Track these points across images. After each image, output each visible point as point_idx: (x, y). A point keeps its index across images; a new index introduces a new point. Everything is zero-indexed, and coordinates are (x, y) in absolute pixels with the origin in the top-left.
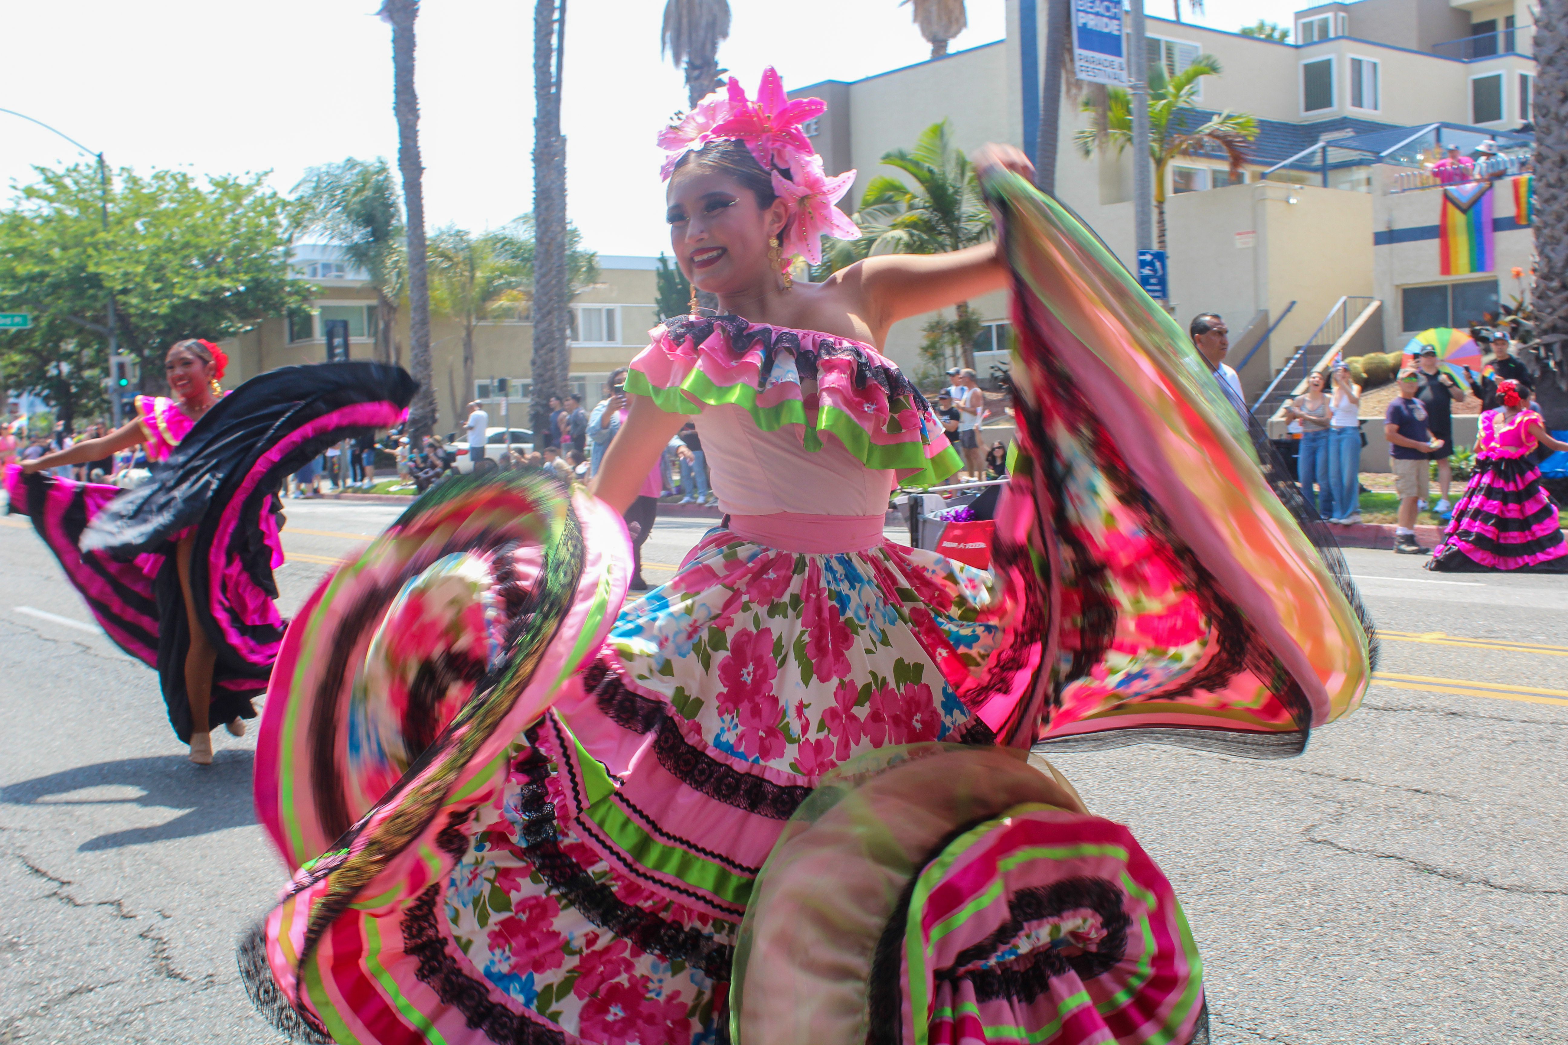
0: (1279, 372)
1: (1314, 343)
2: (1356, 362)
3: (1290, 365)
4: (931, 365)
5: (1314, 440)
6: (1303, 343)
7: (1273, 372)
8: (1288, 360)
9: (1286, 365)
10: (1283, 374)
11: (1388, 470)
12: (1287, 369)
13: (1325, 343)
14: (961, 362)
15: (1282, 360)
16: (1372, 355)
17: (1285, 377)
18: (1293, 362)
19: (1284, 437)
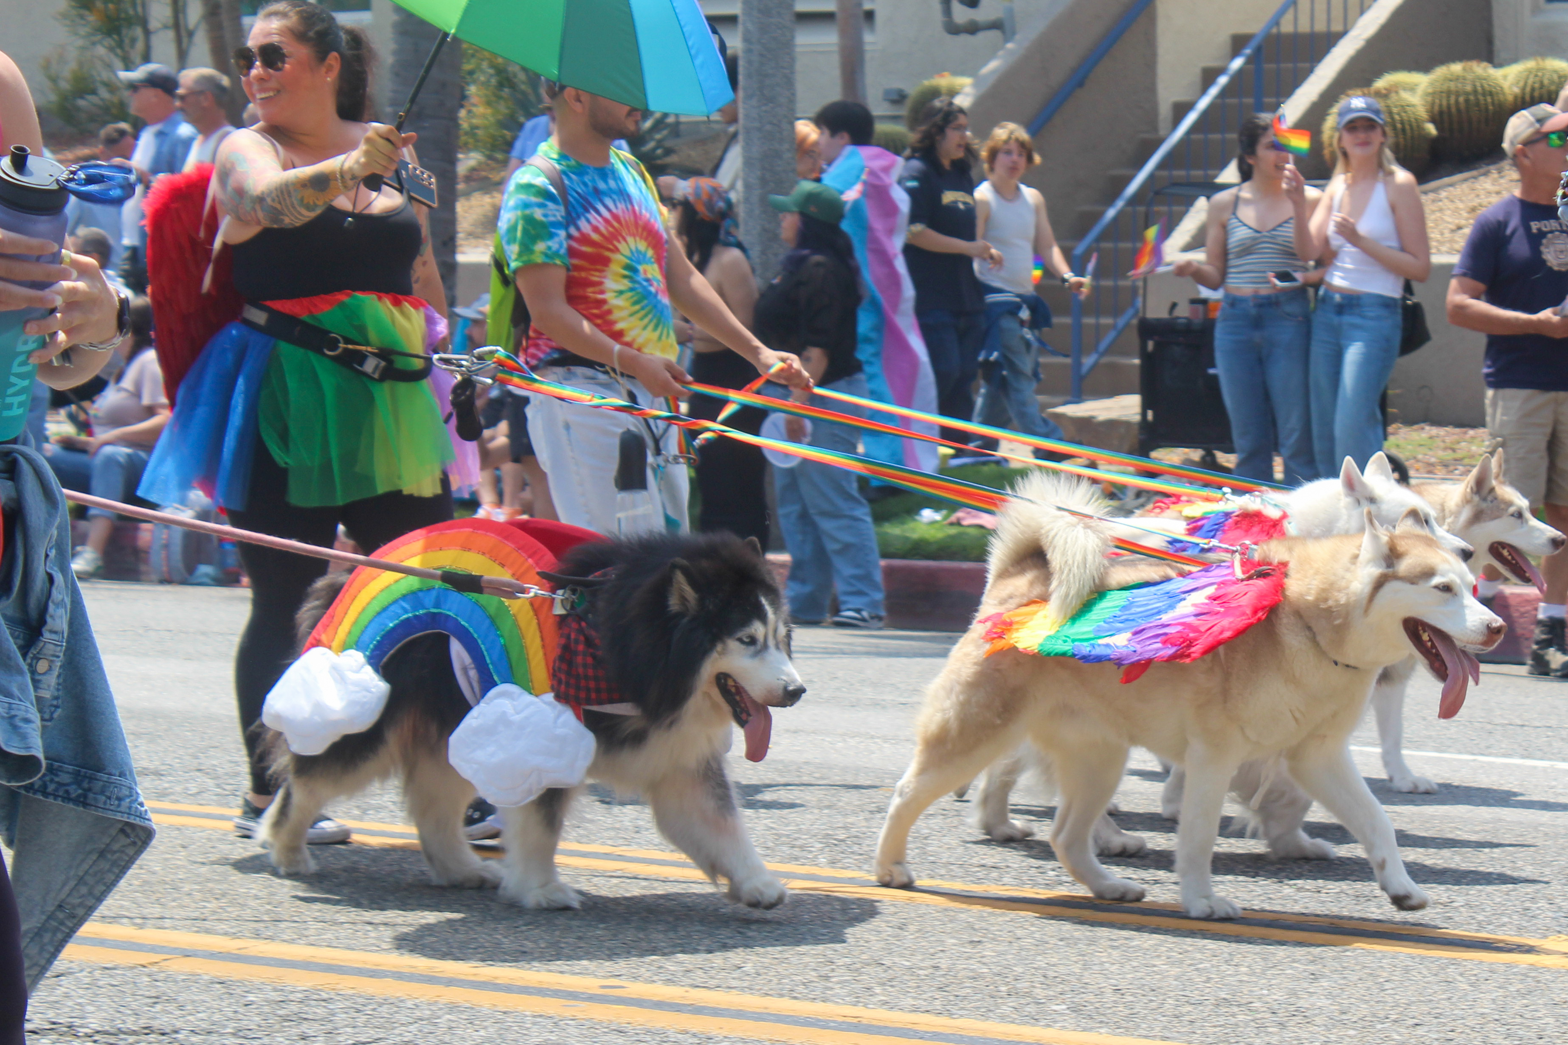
0: (1181, 110)
1: (1287, 27)
2: (1412, 89)
3: (1213, 91)
4: (101, 50)
5: (1257, 323)
6: (1255, 26)
7: (1165, 110)
8: (1209, 77)
9: (1204, 91)
10: (1191, 118)
11: (1475, 421)
12: (1203, 103)
13: (1320, 27)
14: (201, 46)
15: (1194, 75)
16: (1457, 68)
17: (1195, 128)
18: (1223, 80)
19: (1183, 311)
